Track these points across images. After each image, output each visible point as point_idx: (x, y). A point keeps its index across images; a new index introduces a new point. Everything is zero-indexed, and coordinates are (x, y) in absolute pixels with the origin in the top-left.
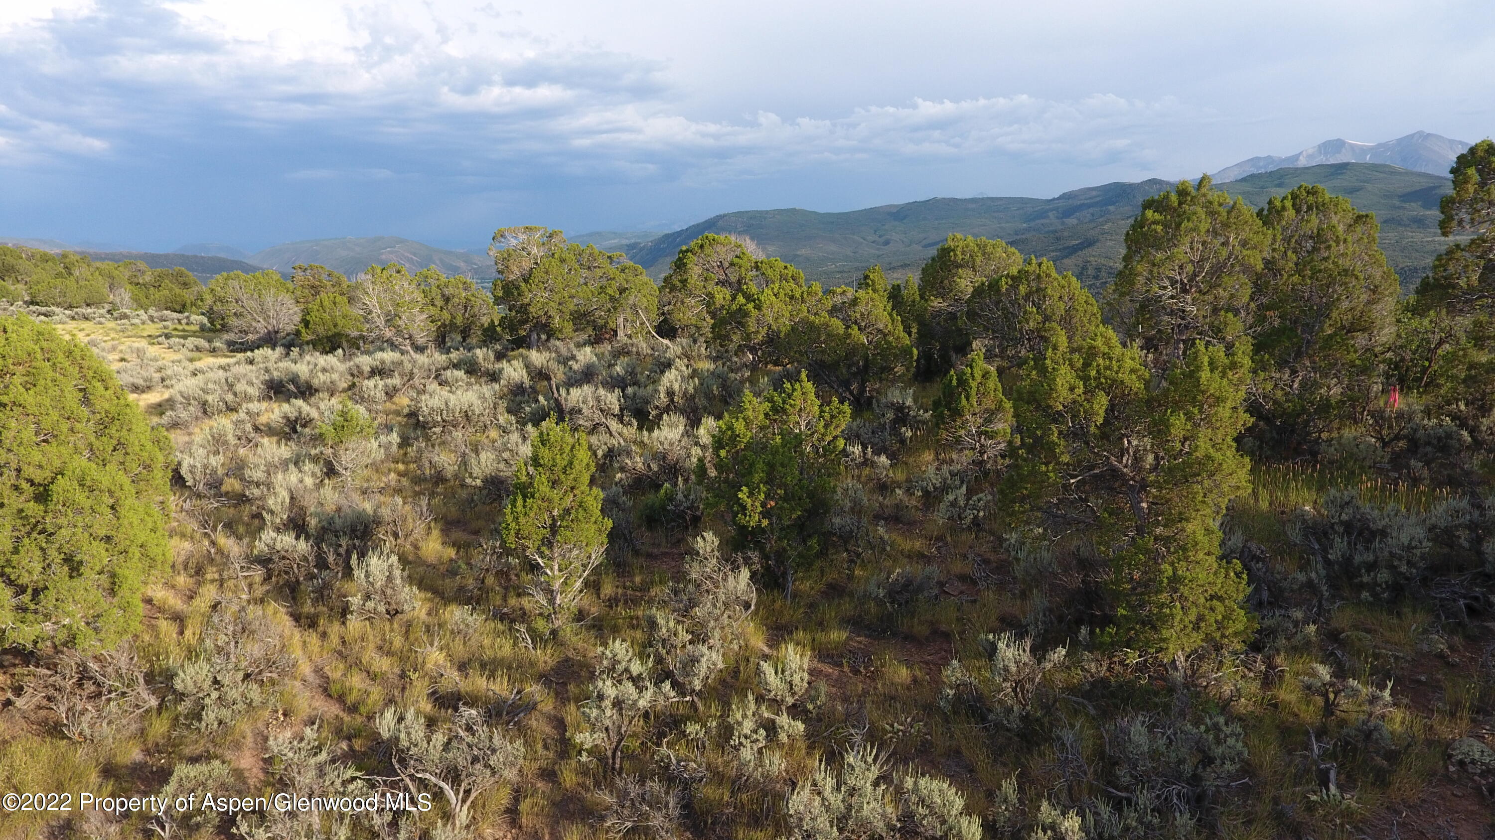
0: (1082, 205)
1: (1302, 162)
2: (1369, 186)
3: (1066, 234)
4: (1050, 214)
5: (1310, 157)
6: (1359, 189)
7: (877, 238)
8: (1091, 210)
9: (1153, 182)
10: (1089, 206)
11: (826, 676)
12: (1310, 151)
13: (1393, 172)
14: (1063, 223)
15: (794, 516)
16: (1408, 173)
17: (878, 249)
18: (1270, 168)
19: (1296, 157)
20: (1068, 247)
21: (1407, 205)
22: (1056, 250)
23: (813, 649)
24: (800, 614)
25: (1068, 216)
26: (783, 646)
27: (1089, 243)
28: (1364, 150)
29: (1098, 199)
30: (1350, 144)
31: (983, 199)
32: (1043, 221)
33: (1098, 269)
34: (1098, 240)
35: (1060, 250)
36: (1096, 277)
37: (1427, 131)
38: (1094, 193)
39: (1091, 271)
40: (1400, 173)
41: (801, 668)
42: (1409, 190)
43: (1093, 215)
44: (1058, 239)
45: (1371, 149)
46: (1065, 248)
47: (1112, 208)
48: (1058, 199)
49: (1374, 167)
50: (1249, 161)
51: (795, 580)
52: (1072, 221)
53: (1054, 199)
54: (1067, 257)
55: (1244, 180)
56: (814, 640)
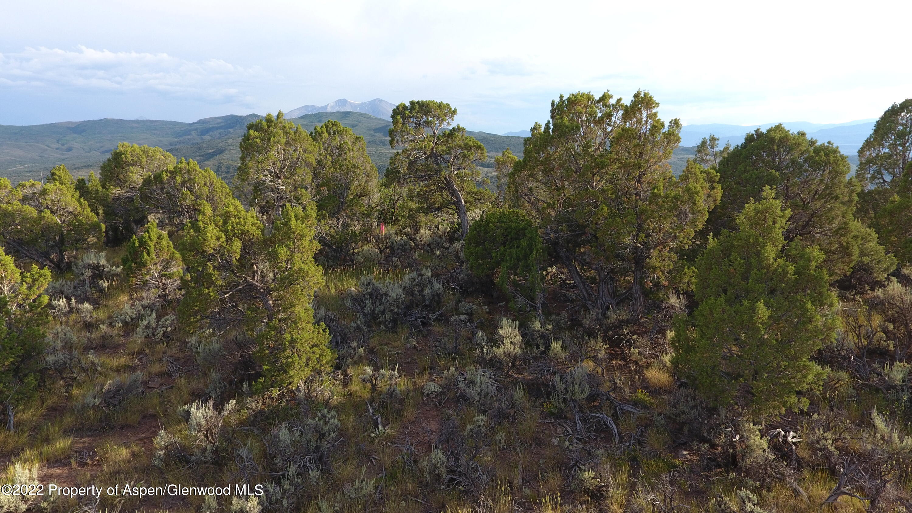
0: (213, 127)
1: (329, 110)
2: (360, 124)
3: (204, 145)
4: (192, 132)
5: (332, 107)
6: (356, 125)
7: (60, 146)
8: (219, 131)
9: (254, 116)
10: (217, 128)
11: (57, 477)
12: (332, 104)
13: (370, 118)
14: (202, 139)
15: (7, 363)
16: (376, 119)
17: (62, 154)
18: (315, 112)
19: (326, 107)
20: (208, 154)
21: (377, 134)
22: (199, 156)
23: (41, 461)
24: (25, 438)
25: (205, 135)
26: (11, 467)
27: (221, 151)
28: (356, 106)
29: (221, 125)
30: (350, 103)
31: (143, 121)
32: (189, 137)
33: (228, 168)
34: (225, 150)
35: (202, 156)
36: (228, 173)
37: (381, 99)
38: (219, 121)
39: (223, 169)
40: (373, 118)
41: (31, 479)
42: (377, 127)
43: (220, 134)
44: (200, 149)
45: (359, 105)
46: (205, 155)
47: (231, 130)
48: (196, 123)
49: (361, 115)
50: (303, 107)
51: (17, 413)
52: (207, 137)
53: (194, 123)
54: (207, 160)
55: (302, 117)
56: (41, 454)
